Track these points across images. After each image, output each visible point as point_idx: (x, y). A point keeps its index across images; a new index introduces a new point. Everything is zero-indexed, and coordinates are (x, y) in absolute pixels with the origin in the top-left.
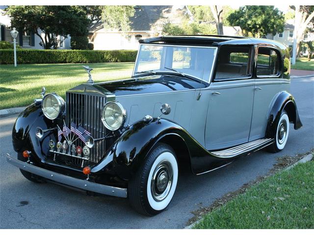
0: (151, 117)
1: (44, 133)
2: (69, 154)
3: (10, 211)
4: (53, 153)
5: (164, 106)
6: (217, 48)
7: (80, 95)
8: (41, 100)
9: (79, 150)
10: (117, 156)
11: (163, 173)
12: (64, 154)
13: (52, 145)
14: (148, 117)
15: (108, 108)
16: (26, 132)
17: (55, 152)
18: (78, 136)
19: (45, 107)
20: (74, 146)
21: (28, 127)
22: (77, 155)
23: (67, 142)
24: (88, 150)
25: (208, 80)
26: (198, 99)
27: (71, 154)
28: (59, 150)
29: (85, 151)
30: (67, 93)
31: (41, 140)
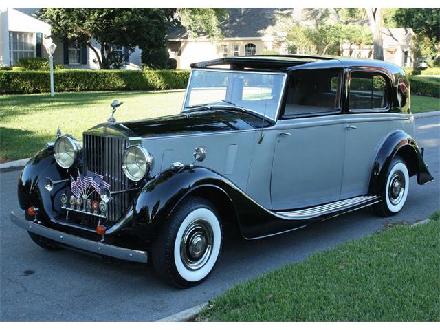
0: (182, 165)
1: (55, 184)
2: (84, 212)
3: (10, 280)
4: (66, 210)
5: (198, 150)
6: (286, 74)
7: (100, 137)
8: (53, 144)
9: (95, 206)
10: (138, 212)
11: (197, 234)
12: (78, 211)
13: (64, 200)
14: (176, 164)
15: (130, 154)
16: (34, 184)
17: (68, 208)
18: (94, 189)
19: (58, 152)
20: (89, 201)
21: (37, 177)
22: (92, 212)
23: (81, 196)
24: (106, 205)
25: (274, 117)
26: (260, 142)
27: (87, 211)
28: (72, 206)
29: (102, 207)
30: (84, 135)
31: (53, 195)
